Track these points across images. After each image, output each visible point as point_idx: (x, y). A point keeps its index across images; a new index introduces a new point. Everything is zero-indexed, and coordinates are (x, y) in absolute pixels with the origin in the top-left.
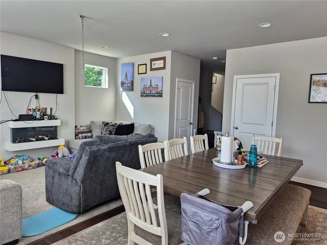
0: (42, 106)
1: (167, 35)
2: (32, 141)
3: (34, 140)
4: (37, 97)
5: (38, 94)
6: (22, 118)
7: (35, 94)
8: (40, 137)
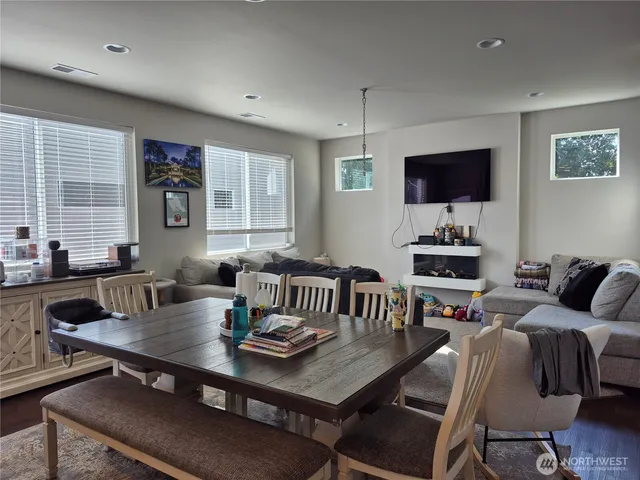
0: (458, 224)
1: (499, 43)
2: (433, 275)
3: (436, 274)
4: (450, 210)
5: (452, 204)
6: (423, 240)
7: (447, 205)
8: (447, 271)
